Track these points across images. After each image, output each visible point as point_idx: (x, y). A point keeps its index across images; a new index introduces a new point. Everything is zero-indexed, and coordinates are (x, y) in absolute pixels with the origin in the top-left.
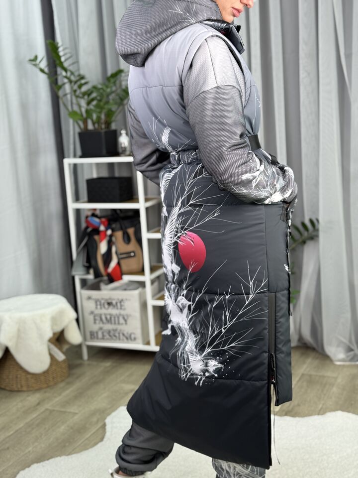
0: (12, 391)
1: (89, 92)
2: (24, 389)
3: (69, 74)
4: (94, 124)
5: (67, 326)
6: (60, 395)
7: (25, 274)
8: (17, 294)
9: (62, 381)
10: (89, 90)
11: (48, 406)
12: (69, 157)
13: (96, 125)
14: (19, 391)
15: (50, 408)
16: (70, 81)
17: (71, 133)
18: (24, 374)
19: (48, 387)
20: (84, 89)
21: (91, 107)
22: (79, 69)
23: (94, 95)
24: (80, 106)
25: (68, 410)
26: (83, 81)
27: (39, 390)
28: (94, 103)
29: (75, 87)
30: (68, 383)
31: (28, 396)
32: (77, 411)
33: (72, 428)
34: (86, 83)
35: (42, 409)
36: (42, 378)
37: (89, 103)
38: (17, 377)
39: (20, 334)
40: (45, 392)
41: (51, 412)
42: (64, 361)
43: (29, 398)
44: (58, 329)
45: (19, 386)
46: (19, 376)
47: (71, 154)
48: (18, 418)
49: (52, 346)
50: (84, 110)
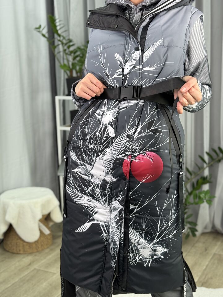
0: (13, 253)
1: (75, 51)
2: (22, 252)
3: (62, 38)
4: (77, 73)
5: (53, 210)
6: (45, 258)
7: (26, 173)
8: (20, 186)
9: (48, 248)
11: (36, 266)
12: (60, 95)
13: (79, 74)
14: (18, 254)
15: (37, 268)
16: (63, 43)
17: (62, 78)
18: (21, 242)
19: (38, 252)
20: (72, 49)
21: (76, 61)
22: (69, 35)
23: (78, 53)
24: (68, 61)
25: (50, 271)
26: (71, 44)
27: (31, 253)
28: (78, 59)
29: (66, 47)
30: (52, 250)
31: (24, 258)
32: (55, 272)
33: (51, 285)
34: (73, 45)
35: (32, 268)
36: (34, 246)
37: (74, 59)
39: (21, 215)
40: (35, 255)
41: (38, 271)
42: (49, 235)
44: (46, 212)
45: (18, 250)
46: (18, 243)
47: (62, 93)
48: (15, 274)
49: (41, 225)
50: (70, 63)
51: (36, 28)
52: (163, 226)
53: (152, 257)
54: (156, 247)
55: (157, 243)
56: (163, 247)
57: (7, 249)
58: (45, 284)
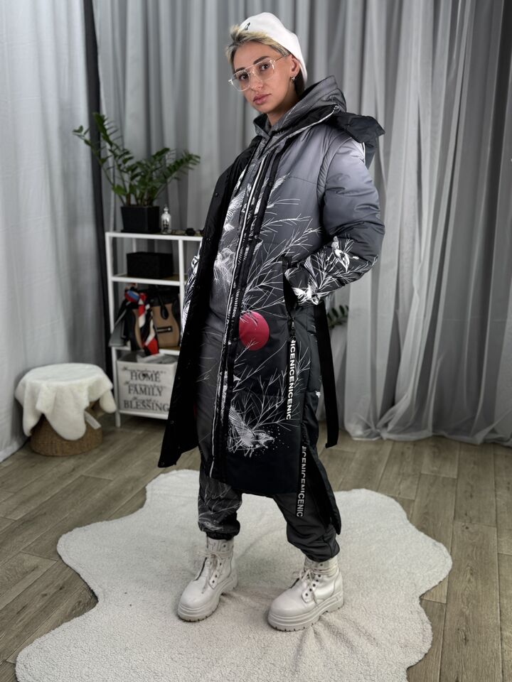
0: (47, 456)
1: (133, 168)
2: (59, 454)
3: (114, 147)
4: (137, 199)
5: (102, 396)
6: (94, 461)
8: (52, 363)
9: (96, 448)
10: (133, 165)
11: (83, 472)
12: (108, 231)
13: (139, 201)
14: (53, 456)
15: (85, 474)
16: (115, 156)
18: (59, 440)
19: (83, 453)
20: (129, 163)
21: (135, 182)
22: (123, 144)
23: (138, 170)
24: (123, 181)
25: (103, 477)
26: (127, 157)
27: (74, 455)
28: (138, 178)
29: (120, 161)
30: (103, 450)
31: (63, 461)
32: (111, 479)
33: (107, 495)
34: (130, 158)
35: (77, 475)
36: (78, 445)
37: (132, 178)
38: (52, 443)
39: (56, 403)
40: (80, 458)
41: (87, 478)
42: (99, 429)
43: (64, 463)
44: (94, 398)
45: (54, 452)
46: (54, 442)
47: (112, 227)
48: (54, 483)
49: (88, 415)
50: (127, 185)
51: (75, 131)
52: (267, 407)
53: (254, 446)
54: (259, 432)
55: (260, 428)
56: (267, 433)
57: (37, 451)
58: (98, 495)
